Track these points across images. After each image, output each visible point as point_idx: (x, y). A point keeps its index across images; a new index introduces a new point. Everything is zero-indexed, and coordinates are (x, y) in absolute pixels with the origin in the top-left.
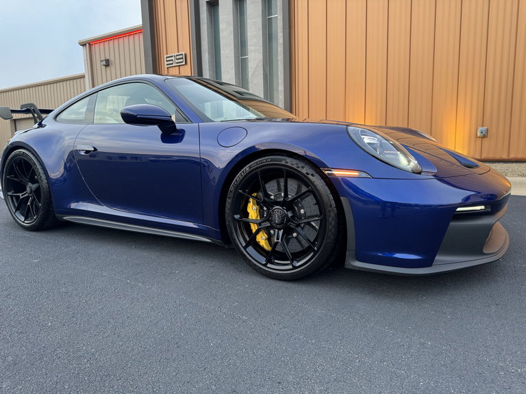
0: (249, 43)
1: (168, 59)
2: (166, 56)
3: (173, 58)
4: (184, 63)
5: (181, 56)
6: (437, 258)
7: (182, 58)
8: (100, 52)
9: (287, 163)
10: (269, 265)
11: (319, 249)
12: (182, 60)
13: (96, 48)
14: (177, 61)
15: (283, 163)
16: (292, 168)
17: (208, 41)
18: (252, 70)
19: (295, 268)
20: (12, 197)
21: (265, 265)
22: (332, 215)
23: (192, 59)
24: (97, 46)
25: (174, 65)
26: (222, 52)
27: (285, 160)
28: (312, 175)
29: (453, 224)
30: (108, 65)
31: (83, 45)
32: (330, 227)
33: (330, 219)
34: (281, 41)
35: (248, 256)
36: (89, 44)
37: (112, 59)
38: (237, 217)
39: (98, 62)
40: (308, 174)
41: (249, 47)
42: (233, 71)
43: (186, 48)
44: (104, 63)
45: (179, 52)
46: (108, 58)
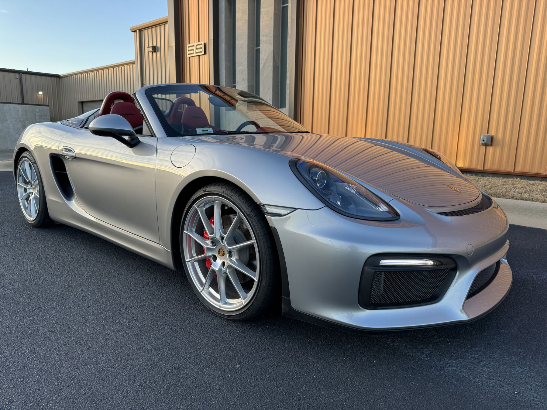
0: (262, 33)
1: (190, 48)
4: (203, 53)
5: (200, 46)
7: (201, 48)
8: (149, 38)
12: (200, 50)
13: (145, 34)
14: (197, 51)
17: (225, 30)
18: (263, 65)
23: (210, 49)
25: (194, 55)
26: (237, 42)
30: (155, 52)
31: (134, 31)
36: (140, 31)
37: (158, 46)
39: (147, 47)
41: (261, 38)
42: (246, 62)
44: (151, 49)
45: (199, 41)
46: (154, 45)
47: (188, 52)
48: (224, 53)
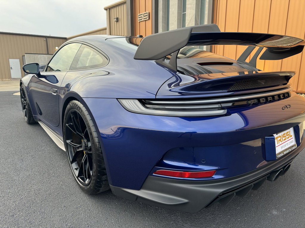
0: (187, 3)
1: (140, 16)
2: (138, 14)
4: (148, 19)
5: (146, 14)
7: (147, 15)
8: (115, 13)
14: (144, 17)
18: (188, 23)
24: (113, 10)
25: (142, 20)
26: (170, 10)
30: (118, 21)
31: (106, 9)
36: (109, 9)
37: (120, 17)
41: (187, 6)
42: (176, 23)
43: (150, 8)
45: (145, 11)
46: (118, 17)
47: (139, 19)
48: (161, 18)
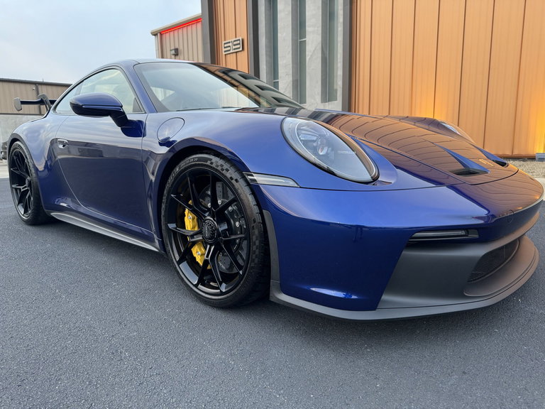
0: (307, 24)
1: (226, 45)
2: (224, 42)
3: (230, 44)
4: (241, 49)
5: (238, 42)
6: (385, 297)
7: (239, 44)
8: (171, 41)
9: (212, 163)
10: (200, 286)
11: (244, 273)
12: (238, 46)
13: (167, 37)
14: (234, 47)
15: (208, 163)
16: (217, 170)
17: (266, 24)
18: (310, 54)
19: (222, 293)
20: (16, 189)
21: (196, 286)
22: (256, 232)
23: (249, 45)
24: (168, 35)
25: (231, 51)
26: (279, 35)
27: (211, 160)
28: (237, 181)
29: (407, 253)
30: (177, 55)
31: (155, 35)
32: (254, 248)
33: (254, 238)
34: (341, 19)
35: (181, 273)
36: (160, 34)
37: (181, 48)
38: (172, 226)
39: (168, 50)
40: (231, 178)
41: (307, 28)
42: (290, 56)
43: (243, 32)
44: (173, 52)
45: (236, 37)
47: (224, 50)
48: (264, 47)
